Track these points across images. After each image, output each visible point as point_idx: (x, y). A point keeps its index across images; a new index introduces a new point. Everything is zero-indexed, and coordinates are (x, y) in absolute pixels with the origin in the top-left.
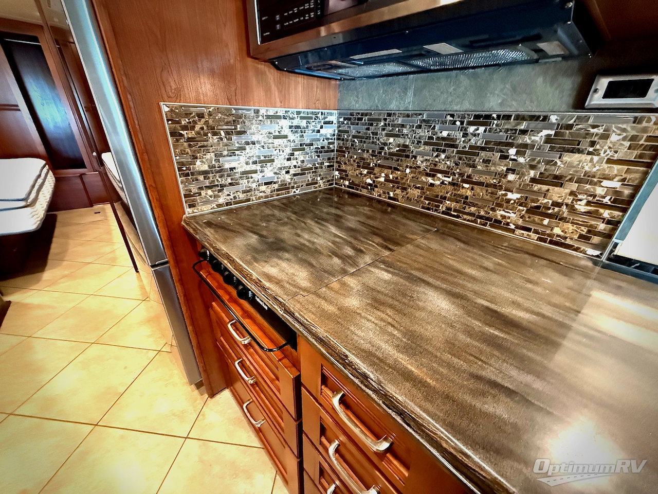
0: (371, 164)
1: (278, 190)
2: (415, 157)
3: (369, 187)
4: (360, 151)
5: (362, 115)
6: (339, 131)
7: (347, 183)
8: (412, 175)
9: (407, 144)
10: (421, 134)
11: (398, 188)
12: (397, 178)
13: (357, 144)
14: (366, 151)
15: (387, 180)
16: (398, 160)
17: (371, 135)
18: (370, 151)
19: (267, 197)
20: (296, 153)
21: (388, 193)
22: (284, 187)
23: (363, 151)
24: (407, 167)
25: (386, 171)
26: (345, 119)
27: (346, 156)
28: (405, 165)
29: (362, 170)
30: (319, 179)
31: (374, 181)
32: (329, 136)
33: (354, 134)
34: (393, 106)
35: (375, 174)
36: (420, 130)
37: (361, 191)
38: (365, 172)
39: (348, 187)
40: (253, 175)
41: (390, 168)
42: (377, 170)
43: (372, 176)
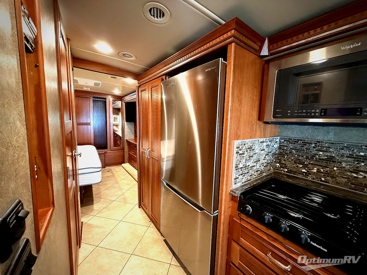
0: (306, 163)
1: (259, 174)
2: (341, 163)
3: (304, 174)
4: (296, 156)
5: (298, 140)
6: (280, 145)
7: (286, 170)
8: (339, 171)
9: (334, 156)
10: (344, 152)
11: (329, 176)
12: (327, 171)
13: (294, 153)
14: (301, 156)
15: (318, 171)
16: (327, 163)
17: (305, 149)
18: (305, 157)
19: (256, 178)
20: (266, 156)
21: (320, 178)
22: (262, 173)
23: (299, 156)
24: (335, 167)
25: (318, 167)
26: (285, 141)
27: (286, 157)
28: (333, 165)
29: (298, 165)
30: (271, 167)
31: (308, 171)
32: (276, 148)
33: (292, 148)
34: (320, 138)
35: (309, 168)
36: (343, 151)
37: (298, 175)
38: (301, 166)
39: (287, 172)
40: (254, 168)
41: (322, 166)
42: (310, 166)
43: (306, 168)
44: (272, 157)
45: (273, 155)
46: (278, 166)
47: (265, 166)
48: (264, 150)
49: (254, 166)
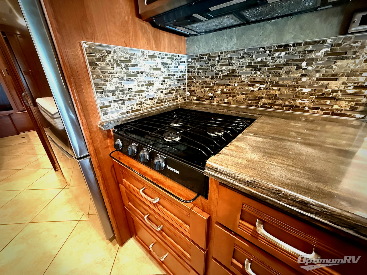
0: (211, 84)
1: (157, 103)
2: (241, 76)
3: (211, 98)
4: (203, 77)
5: (204, 55)
6: (188, 67)
7: (195, 98)
8: (239, 87)
9: (235, 69)
10: (243, 62)
11: (230, 96)
12: (229, 90)
13: (201, 74)
14: (207, 77)
15: (223, 92)
16: (229, 79)
17: (210, 67)
18: (210, 77)
19: (151, 108)
20: (166, 80)
21: (224, 100)
22: (160, 102)
23: (205, 77)
24: (235, 82)
25: (221, 87)
26: (192, 59)
27: (194, 81)
28: (234, 82)
29: (205, 88)
30: (179, 96)
31: (214, 95)
32: (183, 70)
33: (198, 68)
34: (223, 49)
35: (214, 90)
36: (243, 60)
37: (205, 101)
38: (207, 89)
39: (197, 100)
40: (142, 93)
41: (224, 85)
42: (215, 87)
43: (212, 91)
44: (178, 82)
45: (179, 80)
46: (188, 95)
47: (166, 94)
48: (160, 69)
49: (143, 91)
